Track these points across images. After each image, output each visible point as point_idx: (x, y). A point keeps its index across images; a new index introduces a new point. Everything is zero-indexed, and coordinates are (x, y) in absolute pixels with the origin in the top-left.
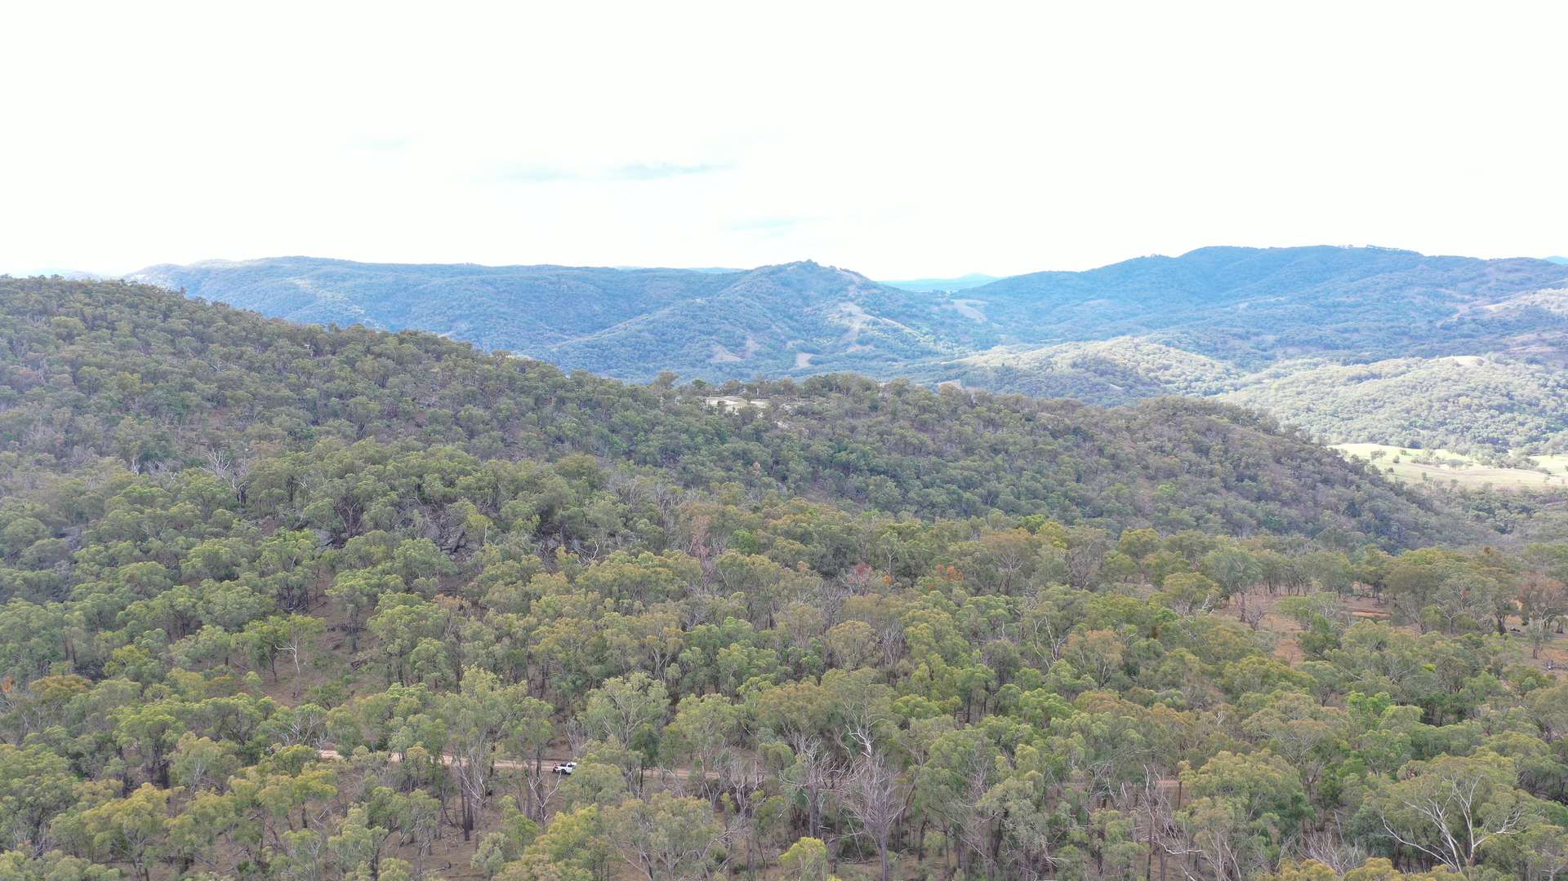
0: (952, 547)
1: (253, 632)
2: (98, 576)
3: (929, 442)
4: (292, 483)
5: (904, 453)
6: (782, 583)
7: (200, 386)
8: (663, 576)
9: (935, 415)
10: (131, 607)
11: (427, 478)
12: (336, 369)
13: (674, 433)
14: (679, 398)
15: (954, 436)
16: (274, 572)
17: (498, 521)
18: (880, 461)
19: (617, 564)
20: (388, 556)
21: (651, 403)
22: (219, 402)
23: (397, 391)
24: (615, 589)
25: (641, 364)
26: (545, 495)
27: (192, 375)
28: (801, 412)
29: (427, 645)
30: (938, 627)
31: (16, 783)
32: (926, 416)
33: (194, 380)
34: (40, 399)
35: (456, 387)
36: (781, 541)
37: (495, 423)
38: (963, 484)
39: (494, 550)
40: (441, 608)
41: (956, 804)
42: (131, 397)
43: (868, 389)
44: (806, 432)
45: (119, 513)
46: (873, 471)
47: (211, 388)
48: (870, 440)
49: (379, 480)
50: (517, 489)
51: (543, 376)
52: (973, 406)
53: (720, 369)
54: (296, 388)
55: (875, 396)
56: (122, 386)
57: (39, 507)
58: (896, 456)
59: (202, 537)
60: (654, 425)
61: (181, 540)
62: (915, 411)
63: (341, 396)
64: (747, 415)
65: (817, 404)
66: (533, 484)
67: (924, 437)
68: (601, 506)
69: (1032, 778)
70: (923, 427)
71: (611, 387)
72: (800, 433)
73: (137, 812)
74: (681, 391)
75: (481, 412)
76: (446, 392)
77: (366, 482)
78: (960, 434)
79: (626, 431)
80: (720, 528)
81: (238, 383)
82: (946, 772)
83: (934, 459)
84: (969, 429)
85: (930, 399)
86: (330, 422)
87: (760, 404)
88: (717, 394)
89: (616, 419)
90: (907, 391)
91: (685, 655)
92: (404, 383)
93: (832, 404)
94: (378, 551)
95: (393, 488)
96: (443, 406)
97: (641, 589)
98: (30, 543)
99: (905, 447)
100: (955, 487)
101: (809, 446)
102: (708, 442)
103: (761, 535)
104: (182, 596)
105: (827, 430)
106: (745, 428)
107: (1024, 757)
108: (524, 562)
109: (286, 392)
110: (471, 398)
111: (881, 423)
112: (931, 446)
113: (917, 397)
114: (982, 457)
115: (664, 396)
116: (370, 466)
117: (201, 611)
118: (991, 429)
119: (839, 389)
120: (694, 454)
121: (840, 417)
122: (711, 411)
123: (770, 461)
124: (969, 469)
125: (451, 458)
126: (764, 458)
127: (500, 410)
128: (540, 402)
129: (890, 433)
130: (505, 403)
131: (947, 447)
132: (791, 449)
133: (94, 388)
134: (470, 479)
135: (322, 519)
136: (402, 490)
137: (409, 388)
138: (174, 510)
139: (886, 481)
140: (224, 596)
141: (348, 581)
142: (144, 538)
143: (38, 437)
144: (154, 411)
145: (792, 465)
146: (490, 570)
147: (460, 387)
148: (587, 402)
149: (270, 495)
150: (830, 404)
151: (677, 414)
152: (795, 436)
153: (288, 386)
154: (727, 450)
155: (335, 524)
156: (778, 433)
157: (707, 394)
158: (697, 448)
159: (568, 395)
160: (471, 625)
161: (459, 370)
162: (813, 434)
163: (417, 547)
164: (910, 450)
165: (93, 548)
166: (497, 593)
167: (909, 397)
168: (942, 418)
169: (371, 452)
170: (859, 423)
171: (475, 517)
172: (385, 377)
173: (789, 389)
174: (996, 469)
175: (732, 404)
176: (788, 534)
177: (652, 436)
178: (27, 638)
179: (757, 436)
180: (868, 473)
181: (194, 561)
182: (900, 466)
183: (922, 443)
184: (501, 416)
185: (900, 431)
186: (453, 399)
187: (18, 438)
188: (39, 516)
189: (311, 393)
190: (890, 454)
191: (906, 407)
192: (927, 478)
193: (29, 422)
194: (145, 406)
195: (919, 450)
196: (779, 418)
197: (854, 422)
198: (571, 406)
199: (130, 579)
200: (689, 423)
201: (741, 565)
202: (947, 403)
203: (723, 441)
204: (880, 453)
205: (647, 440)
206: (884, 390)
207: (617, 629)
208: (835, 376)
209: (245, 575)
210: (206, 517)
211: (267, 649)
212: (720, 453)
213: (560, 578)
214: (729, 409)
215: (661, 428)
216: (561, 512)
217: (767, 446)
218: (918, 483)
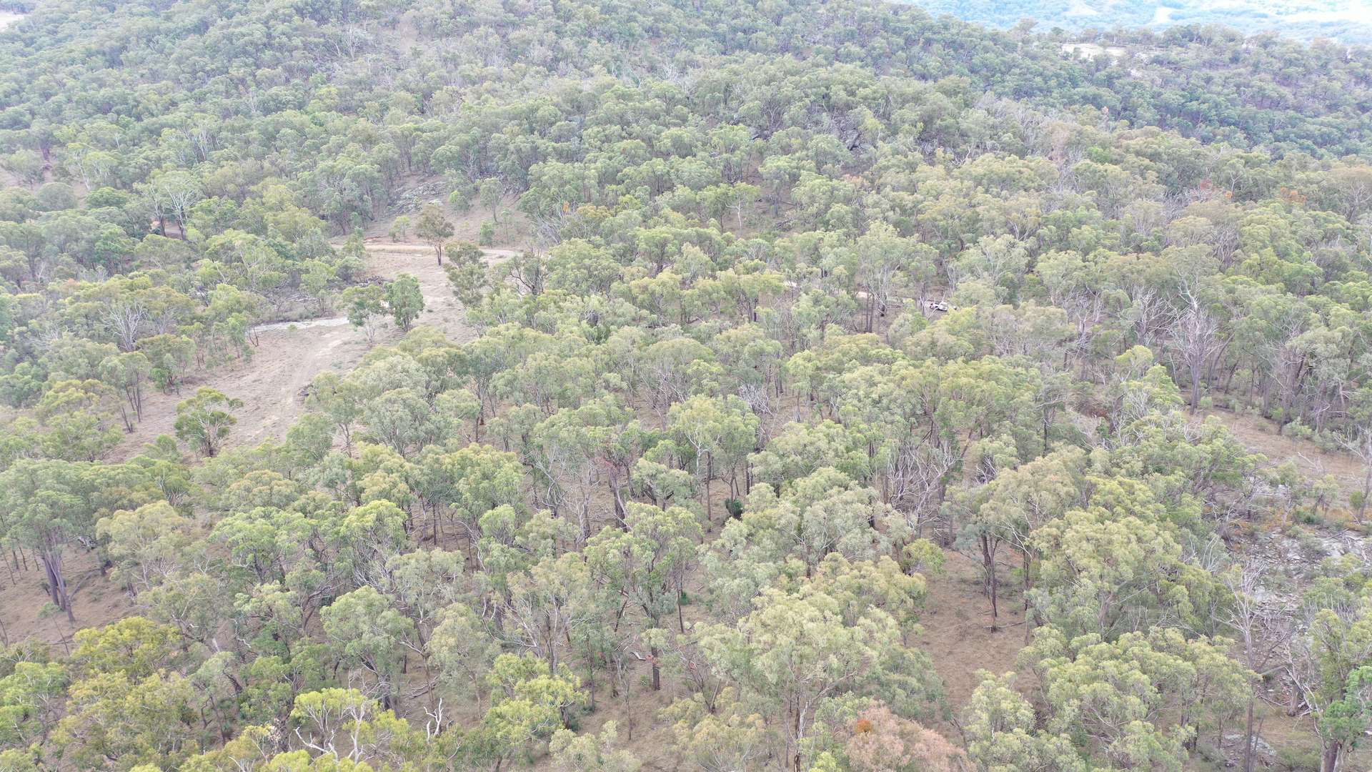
0: (1299, 175)
1: (710, 193)
2: (601, 150)
3: (1290, 97)
4: (728, 89)
5: (1260, 105)
6: (1131, 188)
7: (640, 18)
8: (1025, 175)
9: (1301, 69)
10: (626, 170)
11: (834, 88)
12: (742, 7)
13: (1029, 76)
14: (1036, 43)
15: (1319, 91)
16: (720, 153)
17: (888, 126)
18: (1233, 113)
19: (985, 163)
20: (804, 147)
21: (1009, 47)
22: (654, 33)
23: (789, 29)
24: (985, 181)
25: (997, 16)
26: (928, 107)
27: (634, 9)
28: (1157, 61)
29: (838, 208)
30: (1275, 230)
31: (587, 262)
32: (1292, 70)
33: (636, 13)
34: (535, 24)
35: (838, 26)
36: (1131, 158)
37: (869, 60)
38: (1320, 140)
39: (885, 147)
40: (848, 184)
41: (1269, 347)
42: (593, 25)
43: (1232, 40)
44: (1159, 81)
45: (610, 105)
46: (1223, 122)
47: (649, 21)
48: (1226, 91)
49: (797, 88)
50: (904, 100)
51: (914, 19)
52: (1347, 61)
53: (1075, 23)
54: (712, 23)
55: (1238, 48)
56: (587, 17)
57: (555, 99)
58: (1251, 108)
59: (667, 126)
60: (1010, 68)
61: (653, 127)
62: (1281, 65)
63: (744, 32)
64: (1101, 63)
65: (1174, 53)
66: (917, 99)
67: (1286, 91)
68: (974, 118)
69: (1343, 332)
70: (1285, 80)
71: (975, 30)
72: (1153, 81)
73: (664, 284)
74: (1039, 38)
75: (858, 49)
76: (829, 30)
77: (787, 89)
78: (1326, 89)
79: (984, 72)
80: (1076, 144)
81: (666, 18)
82: (1263, 323)
83: (1291, 113)
84: (1337, 85)
85: (1299, 52)
86: (737, 52)
87: (1116, 52)
88: (1074, 42)
89: (976, 60)
90: (1275, 43)
91: (1043, 231)
92: (796, 22)
93: (1191, 54)
94: (796, 142)
95: (807, 96)
96: (826, 44)
97: (1007, 182)
98: (552, 124)
99: (1262, 100)
100: (1310, 142)
101: (1160, 94)
102: (1060, 85)
103: (1114, 152)
104: (659, 165)
105: (1182, 79)
106: (1098, 74)
107: (1336, 316)
108: (910, 157)
109: (703, 27)
110: (851, 36)
111: (1240, 75)
112: (1291, 99)
113: (1284, 49)
114: (1347, 115)
115: (1023, 41)
116: (789, 77)
117: (673, 176)
118: (1363, 85)
119: (1200, 39)
120: (1045, 96)
121: (1197, 67)
122: (1066, 58)
123: (1119, 107)
124: (1330, 125)
125: (852, 73)
126: (1112, 104)
127: (874, 49)
128: (910, 42)
129: (1248, 86)
130: (878, 42)
131: (1309, 103)
132: (1142, 96)
133: (568, 19)
134: (868, 91)
135: (752, 118)
136: (813, 98)
137: (799, 26)
138: (648, 104)
139: (1235, 132)
140: (689, 167)
141: (775, 163)
142: (628, 124)
143: (536, 53)
144: (610, 38)
145: (1140, 111)
146: (882, 162)
147: (842, 26)
148: (952, 44)
149: (713, 98)
150: (1190, 54)
151: (1033, 58)
152: (1147, 85)
153: (705, 21)
154: (1078, 94)
155: (762, 122)
156: (1130, 80)
157: (1064, 41)
158: (1049, 91)
159: (935, 37)
160: (871, 198)
161: (841, 11)
162: (1166, 82)
163: (825, 141)
164: (1267, 103)
165: (596, 129)
166: (889, 178)
167: (1276, 49)
168: (1308, 72)
169: (789, 66)
170: (1217, 75)
171: (870, 121)
172: (780, 16)
173: (1146, 39)
174: (1361, 126)
175: (1089, 52)
176: (1138, 154)
177: (1008, 78)
178: (562, 185)
179: (1109, 82)
180: (1218, 124)
181: (665, 141)
182: (1253, 118)
183: (1282, 97)
184: (875, 53)
185: (1259, 84)
186: (835, 36)
187: (523, 53)
188: (556, 105)
189: (722, 27)
190: (1244, 106)
191: (1271, 59)
192: (1280, 132)
193: (528, 42)
194: (603, 33)
195: (1276, 104)
196: (1133, 66)
197: (1212, 73)
198: (936, 47)
199: (624, 151)
200: (1044, 68)
201: (1095, 172)
202: (1318, 58)
203: (1075, 85)
204: (1234, 105)
205: (1003, 81)
206: (1249, 42)
207: (988, 205)
208: (1197, 26)
209: (701, 154)
210: (668, 112)
211: (720, 206)
212: (1070, 97)
213: (940, 169)
214: (1083, 56)
215: (1017, 71)
216: (939, 122)
217: (1117, 93)
218: (1270, 136)
